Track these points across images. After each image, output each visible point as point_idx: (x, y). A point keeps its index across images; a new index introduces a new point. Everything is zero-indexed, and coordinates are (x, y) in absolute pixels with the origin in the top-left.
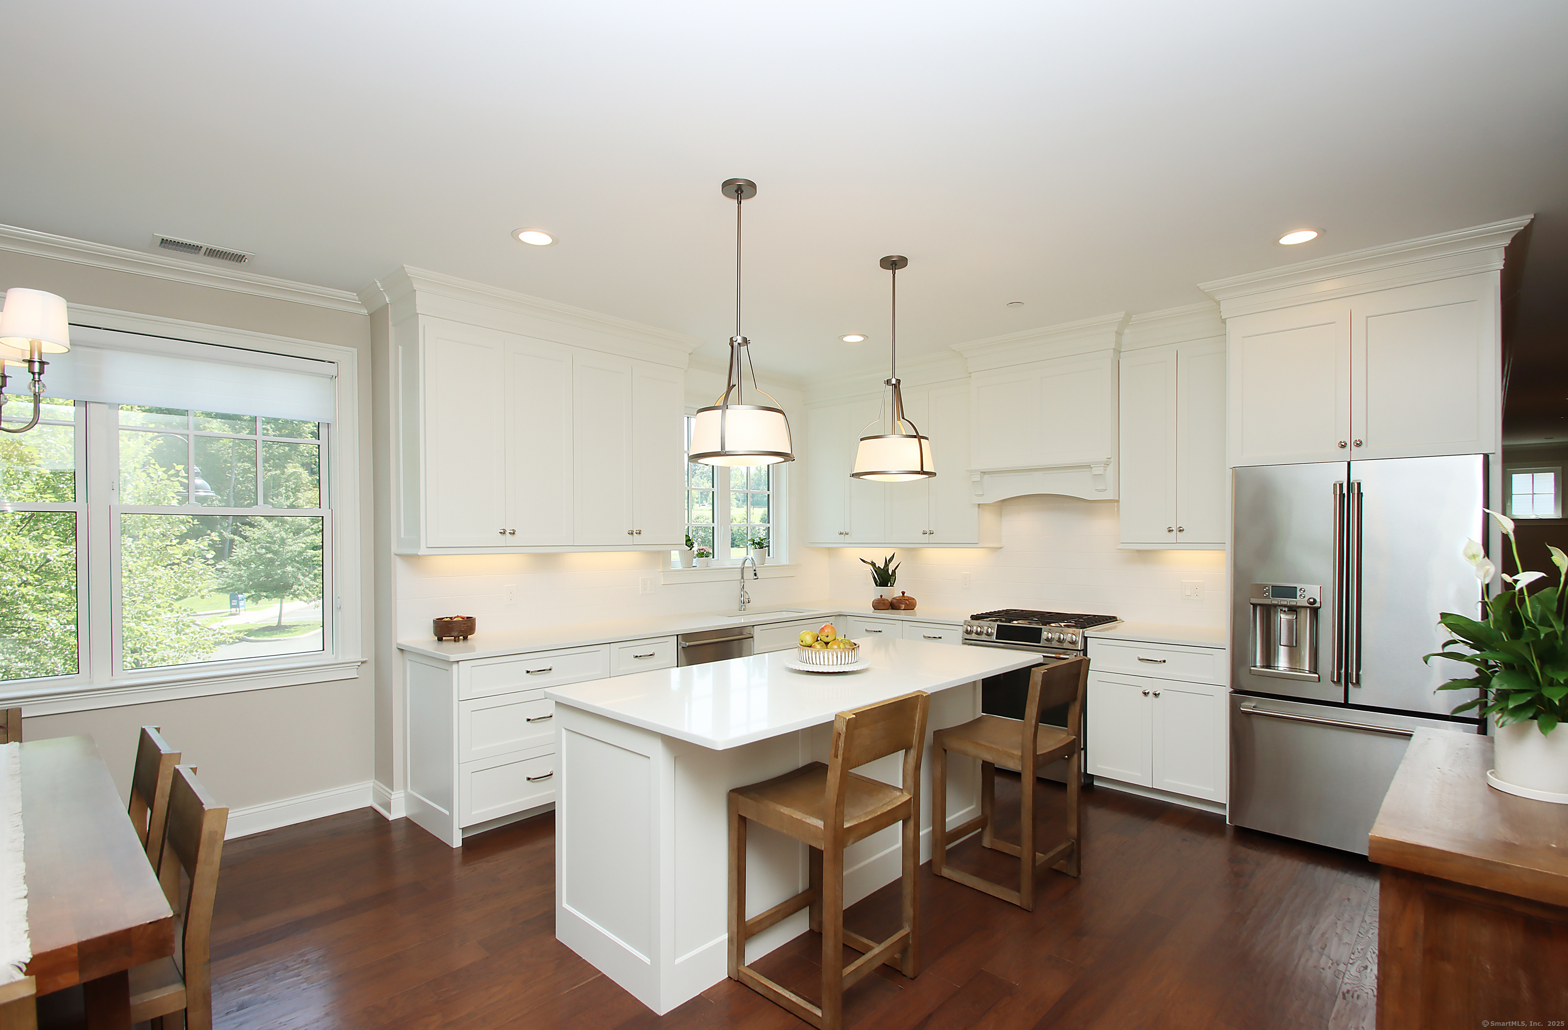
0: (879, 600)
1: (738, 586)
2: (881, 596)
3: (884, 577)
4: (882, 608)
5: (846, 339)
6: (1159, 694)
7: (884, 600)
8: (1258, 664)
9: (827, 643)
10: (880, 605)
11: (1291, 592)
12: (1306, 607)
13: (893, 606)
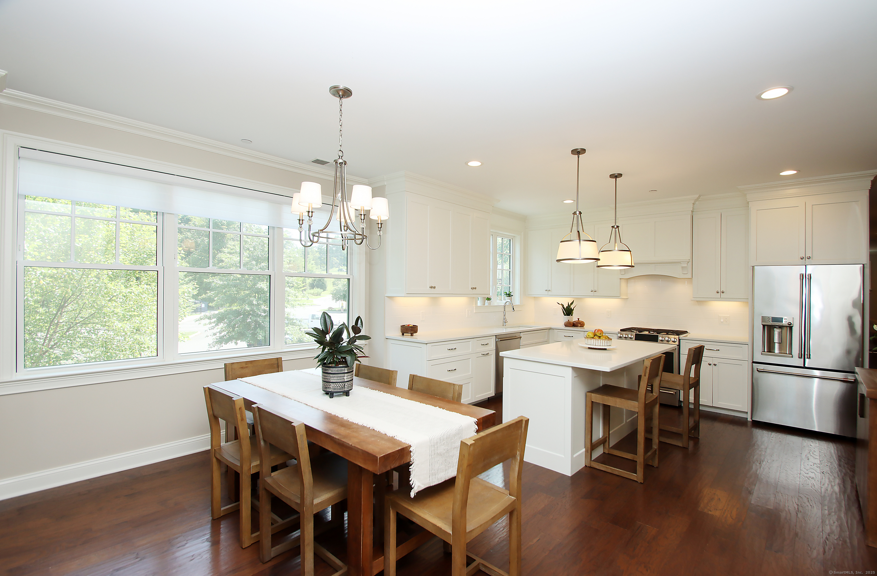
0: (567, 322)
1: (502, 315)
2: (569, 320)
3: (568, 311)
4: (570, 326)
5: (564, 202)
6: (716, 364)
7: (570, 322)
8: (766, 351)
9: (600, 337)
10: (568, 324)
11: (780, 320)
12: (787, 326)
13: (574, 325)
